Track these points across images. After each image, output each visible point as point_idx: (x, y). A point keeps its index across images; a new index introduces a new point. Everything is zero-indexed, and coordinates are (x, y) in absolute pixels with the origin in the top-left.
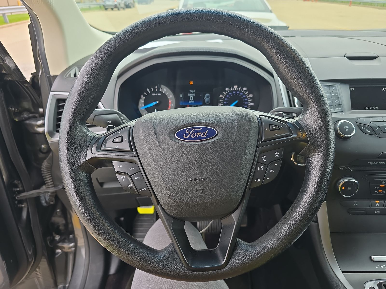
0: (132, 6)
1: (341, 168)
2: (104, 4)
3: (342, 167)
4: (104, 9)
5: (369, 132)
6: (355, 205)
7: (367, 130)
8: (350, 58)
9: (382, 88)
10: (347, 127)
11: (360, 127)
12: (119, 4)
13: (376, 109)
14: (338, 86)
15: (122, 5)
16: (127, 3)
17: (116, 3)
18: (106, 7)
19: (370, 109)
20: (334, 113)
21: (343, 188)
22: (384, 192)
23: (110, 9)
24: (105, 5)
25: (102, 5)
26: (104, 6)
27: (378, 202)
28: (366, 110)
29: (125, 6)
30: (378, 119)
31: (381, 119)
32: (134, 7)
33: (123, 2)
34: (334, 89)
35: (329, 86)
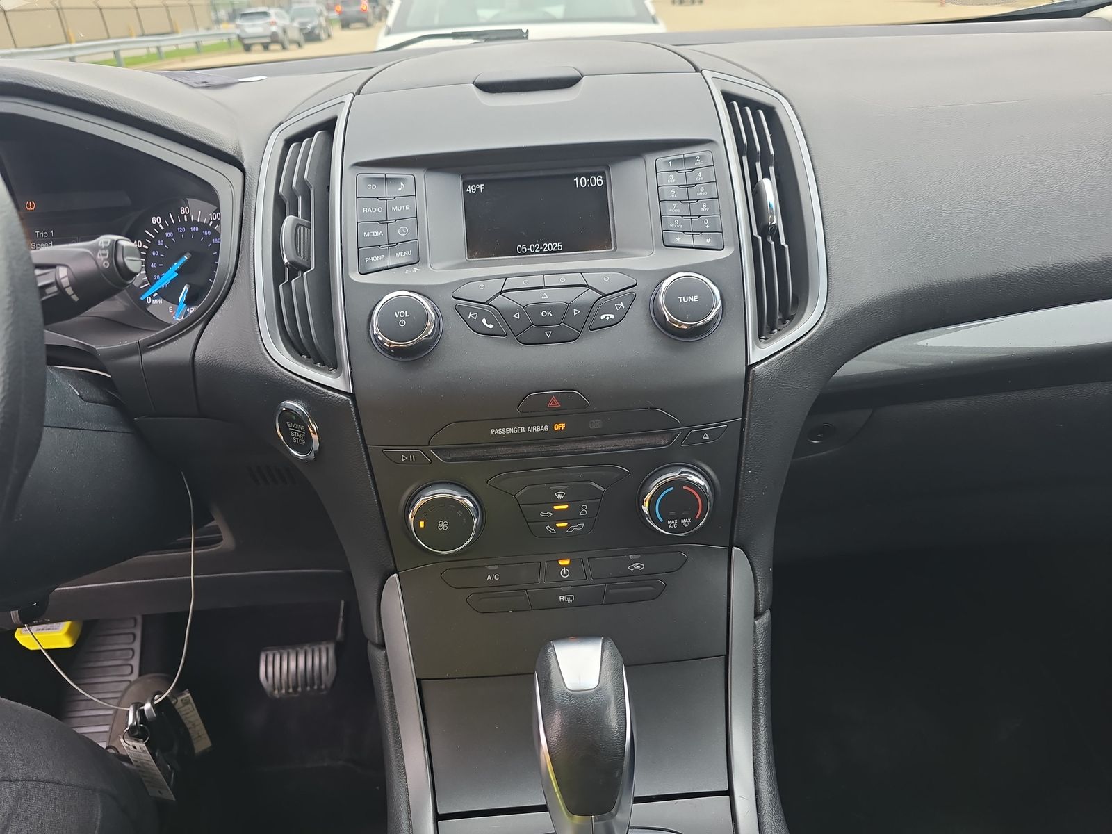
0: (323, 36)
1: (408, 455)
2: (238, 32)
3: (412, 454)
4: (241, 48)
5: (491, 326)
6: (489, 577)
7: (484, 321)
8: (488, 88)
9: (576, 179)
10: (406, 314)
11: (463, 313)
12: (285, 31)
13: (553, 252)
14: (415, 179)
15: (294, 34)
16: (309, 27)
17: (274, 29)
18: (247, 42)
19: (535, 253)
20: (386, 269)
21: (422, 524)
22: (575, 528)
23: (260, 48)
24: (243, 35)
25: (234, 38)
26: (240, 39)
27: (567, 562)
28: (522, 254)
29: (302, 36)
30: (526, 282)
31: (538, 281)
32: (329, 36)
33: (296, 24)
34: (400, 189)
35: (386, 180)
